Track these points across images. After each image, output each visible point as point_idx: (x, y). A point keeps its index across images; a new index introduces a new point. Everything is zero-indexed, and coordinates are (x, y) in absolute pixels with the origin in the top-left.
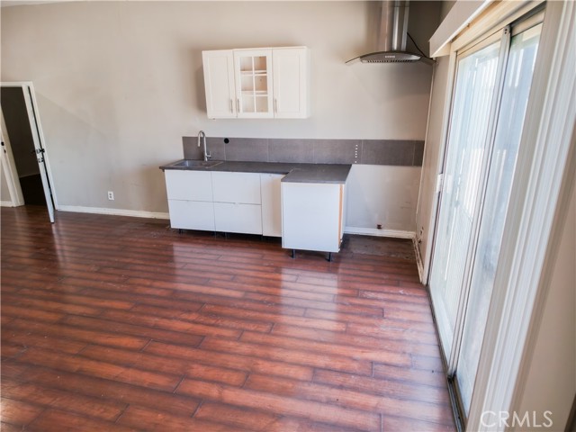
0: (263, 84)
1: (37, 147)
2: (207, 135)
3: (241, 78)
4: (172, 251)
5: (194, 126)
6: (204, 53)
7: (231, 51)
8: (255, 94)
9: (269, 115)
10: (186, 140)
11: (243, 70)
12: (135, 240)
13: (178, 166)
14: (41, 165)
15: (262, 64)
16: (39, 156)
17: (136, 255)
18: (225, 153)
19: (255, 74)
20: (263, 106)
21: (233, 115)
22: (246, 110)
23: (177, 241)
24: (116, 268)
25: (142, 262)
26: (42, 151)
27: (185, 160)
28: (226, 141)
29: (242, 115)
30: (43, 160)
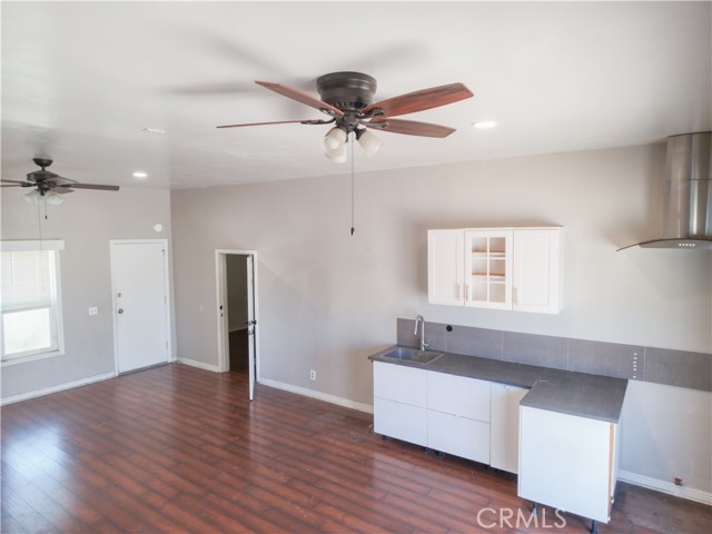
0: (499, 271)
1: (250, 319)
2: (426, 320)
3: (473, 260)
4: (372, 467)
5: (411, 307)
6: (430, 232)
7: (462, 230)
8: (489, 280)
9: (507, 306)
10: (400, 322)
11: (476, 250)
12: (331, 441)
13: (391, 356)
14: (251, 337)
15: (499, 246)
16: (250, 328)
17: (331, 467)
18: (447, 344)
19: (488, 258)
20: (499, 294)
21: (460, 303)
22: (476, 298)
23: (379, 452)
24: (307, 483)
25: (336, 480)
26: (254, 322)
27: (398, 346)
28: (449, 328)
29: (471, 303)
30: (254, 333)
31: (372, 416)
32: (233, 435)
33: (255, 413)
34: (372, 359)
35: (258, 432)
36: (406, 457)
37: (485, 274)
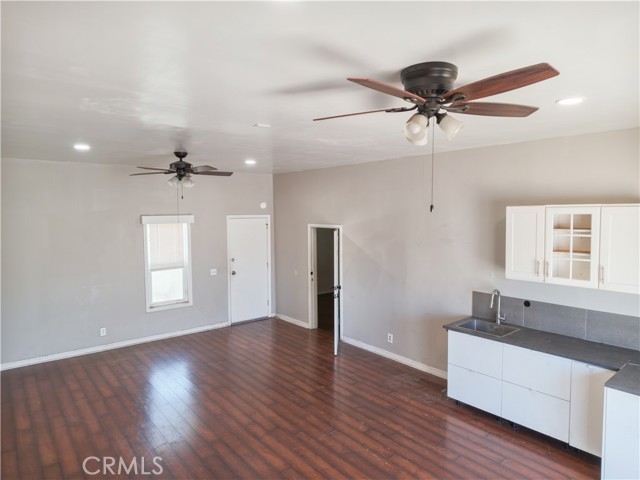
0: (584, 248)
1: (336, 284)
2: (502, 294)
3: (554, 237)
4: (445, 429)
5: (487, 280)
6: (508, 208)
7: (544, 207)
8: (572, 258)
9: (592, 284)
10: (476, 295)
11: (558, 227)
12: (407, 400)
13: (465, 326)
14: (336, 300)
15: (584, 223)
16: (336, 292)
17: (405, 423)
18: (524, 318)
19: (572, 235)
20: (583, 272)
21: (540, 279)
22: (557, 274)
23: (452, 415)
24: (384, 435)
25: (411, 436)
26: (339, 287)
27: (473, 317)
28: (527, 304)
29: (551, 280)
30: (339, 296)
31: (446, 381)
32: (320, 384)
33: (339, 367)
34: (447, 328)
35: (340, 384)
36: (479, 424)
37: (569, 251)
